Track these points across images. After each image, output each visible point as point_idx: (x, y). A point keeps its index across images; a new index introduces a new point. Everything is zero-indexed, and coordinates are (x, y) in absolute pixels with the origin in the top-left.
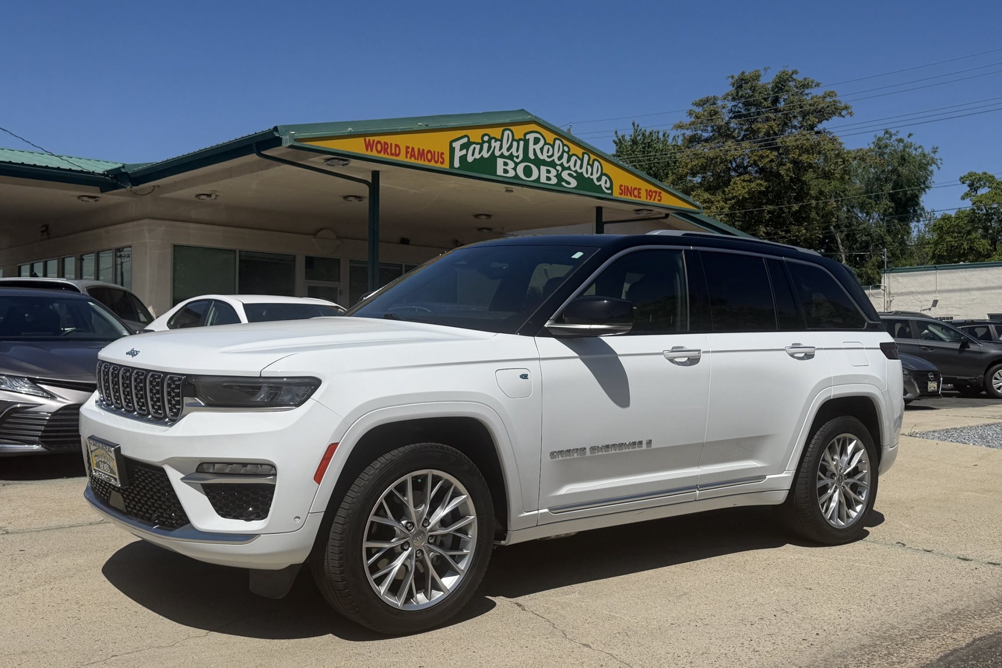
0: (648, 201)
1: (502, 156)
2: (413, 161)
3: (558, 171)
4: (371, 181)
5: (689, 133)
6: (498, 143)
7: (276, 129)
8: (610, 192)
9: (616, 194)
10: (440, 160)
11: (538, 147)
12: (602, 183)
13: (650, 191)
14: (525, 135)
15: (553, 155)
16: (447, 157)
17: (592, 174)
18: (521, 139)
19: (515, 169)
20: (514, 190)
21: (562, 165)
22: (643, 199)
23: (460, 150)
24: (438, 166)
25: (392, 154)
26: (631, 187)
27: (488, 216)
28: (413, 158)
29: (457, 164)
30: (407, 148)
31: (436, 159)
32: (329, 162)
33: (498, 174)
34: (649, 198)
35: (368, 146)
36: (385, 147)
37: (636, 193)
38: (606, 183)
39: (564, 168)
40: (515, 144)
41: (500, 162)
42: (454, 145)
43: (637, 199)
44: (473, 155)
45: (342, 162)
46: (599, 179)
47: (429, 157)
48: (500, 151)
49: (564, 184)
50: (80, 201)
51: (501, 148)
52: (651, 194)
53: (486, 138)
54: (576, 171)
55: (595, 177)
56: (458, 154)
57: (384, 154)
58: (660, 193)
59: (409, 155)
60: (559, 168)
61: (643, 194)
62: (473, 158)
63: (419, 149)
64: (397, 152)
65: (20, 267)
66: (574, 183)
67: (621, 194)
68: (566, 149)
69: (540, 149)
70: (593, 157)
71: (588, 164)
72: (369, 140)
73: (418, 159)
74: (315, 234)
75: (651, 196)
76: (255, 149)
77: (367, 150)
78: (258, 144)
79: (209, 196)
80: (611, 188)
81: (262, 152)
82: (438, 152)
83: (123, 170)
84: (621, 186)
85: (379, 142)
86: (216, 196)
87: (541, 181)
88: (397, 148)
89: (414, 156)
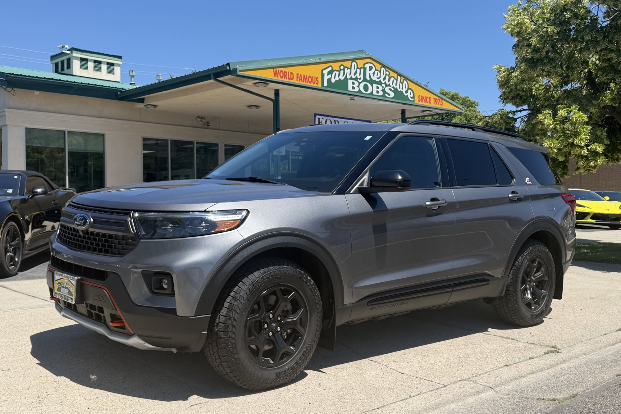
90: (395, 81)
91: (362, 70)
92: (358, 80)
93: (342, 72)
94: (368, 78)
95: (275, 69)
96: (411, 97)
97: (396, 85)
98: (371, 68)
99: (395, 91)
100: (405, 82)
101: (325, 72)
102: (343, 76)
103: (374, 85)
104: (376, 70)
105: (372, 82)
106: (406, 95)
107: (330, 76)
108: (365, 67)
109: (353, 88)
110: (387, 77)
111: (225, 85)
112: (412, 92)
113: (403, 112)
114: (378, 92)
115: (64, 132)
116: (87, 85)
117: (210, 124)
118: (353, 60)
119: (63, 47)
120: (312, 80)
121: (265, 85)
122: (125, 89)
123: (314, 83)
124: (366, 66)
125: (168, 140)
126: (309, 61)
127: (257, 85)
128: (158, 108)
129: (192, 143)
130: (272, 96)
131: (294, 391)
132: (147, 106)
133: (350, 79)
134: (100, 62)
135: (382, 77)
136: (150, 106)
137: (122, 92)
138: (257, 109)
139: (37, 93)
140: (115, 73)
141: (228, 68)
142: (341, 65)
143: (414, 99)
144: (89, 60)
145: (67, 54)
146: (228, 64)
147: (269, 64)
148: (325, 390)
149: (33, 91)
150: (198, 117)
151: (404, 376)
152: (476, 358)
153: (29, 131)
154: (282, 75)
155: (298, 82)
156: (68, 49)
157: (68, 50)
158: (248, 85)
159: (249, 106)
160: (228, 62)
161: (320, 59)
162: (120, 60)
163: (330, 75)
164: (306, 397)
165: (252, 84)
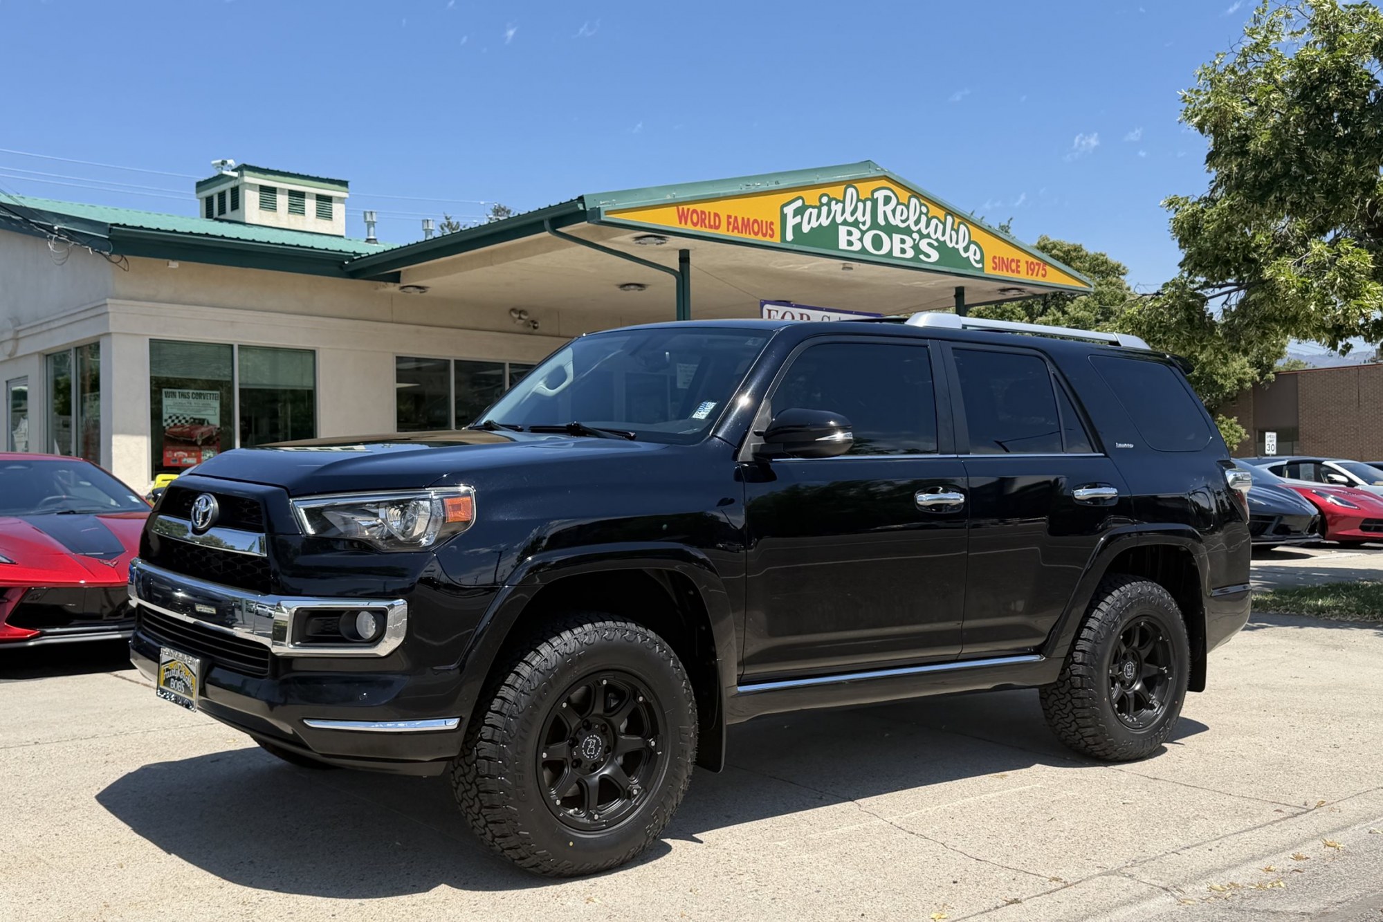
90: (940, 227)
91: (869, 204)
92: (861, 226)
93: (825, 209)
94: (881, 221)
95: (680, 208)
96: (975, 261)
97: (943, 234)
98: (887, 200)
99: (941, 247)
100: (962, 227)
101: (789, 210)
102: (827, 218)
103: (894, 235)
104: (899, 203)
105: (890, 229)
106: (964, 255)
107: (798, 219)
108: (875, 197)
109: (850, 243)
110: (924, 218)
111: (573, 243)
112: (978, 251)
113: (960, 292)
114: (903, 251)
115: (232, 346)
116: (280, 247)
117: (540, 324)
118: (849, 184)
119: (224, 163)
120: (761, 227)
121: (659, 241)
122: (360, 254)
123: (765, 235)
124: (876, 195)
125: (449, 361)
126: (753, 188)
127: (641, 241)
128: (429, 293)
129: (501, 366)
130: (675, 265)
131: (755, 893)
132: (406, 290)
133: (842, 224)
134: (302, 195)
135: (913, 219)
136: (412, 289)
137: (354, 260)
138: (641, 292)
139: (174, 265)
140: (334, 216)
141: (581, 207)
142: (823, 195)
143: (983, 265)
144: (278, 190)
145: (232, 178)
146: (581, 199)
147: (669, 197)
148: (818, 892)
149: (166, 260)
150: (513, 310)
151: (982, 865)
152: (1134, 829)
153: (156, 346)
154: (695, 219)
155: (730, 233)
156: (234, 168)
157: (233, 170)
158: (624, 241)
159: (623, 286)
160: (580, 195)
161: (777, 183)
162: (344, 188)
163: (799, 217)
164: (781, 905)
165: (631, 241)
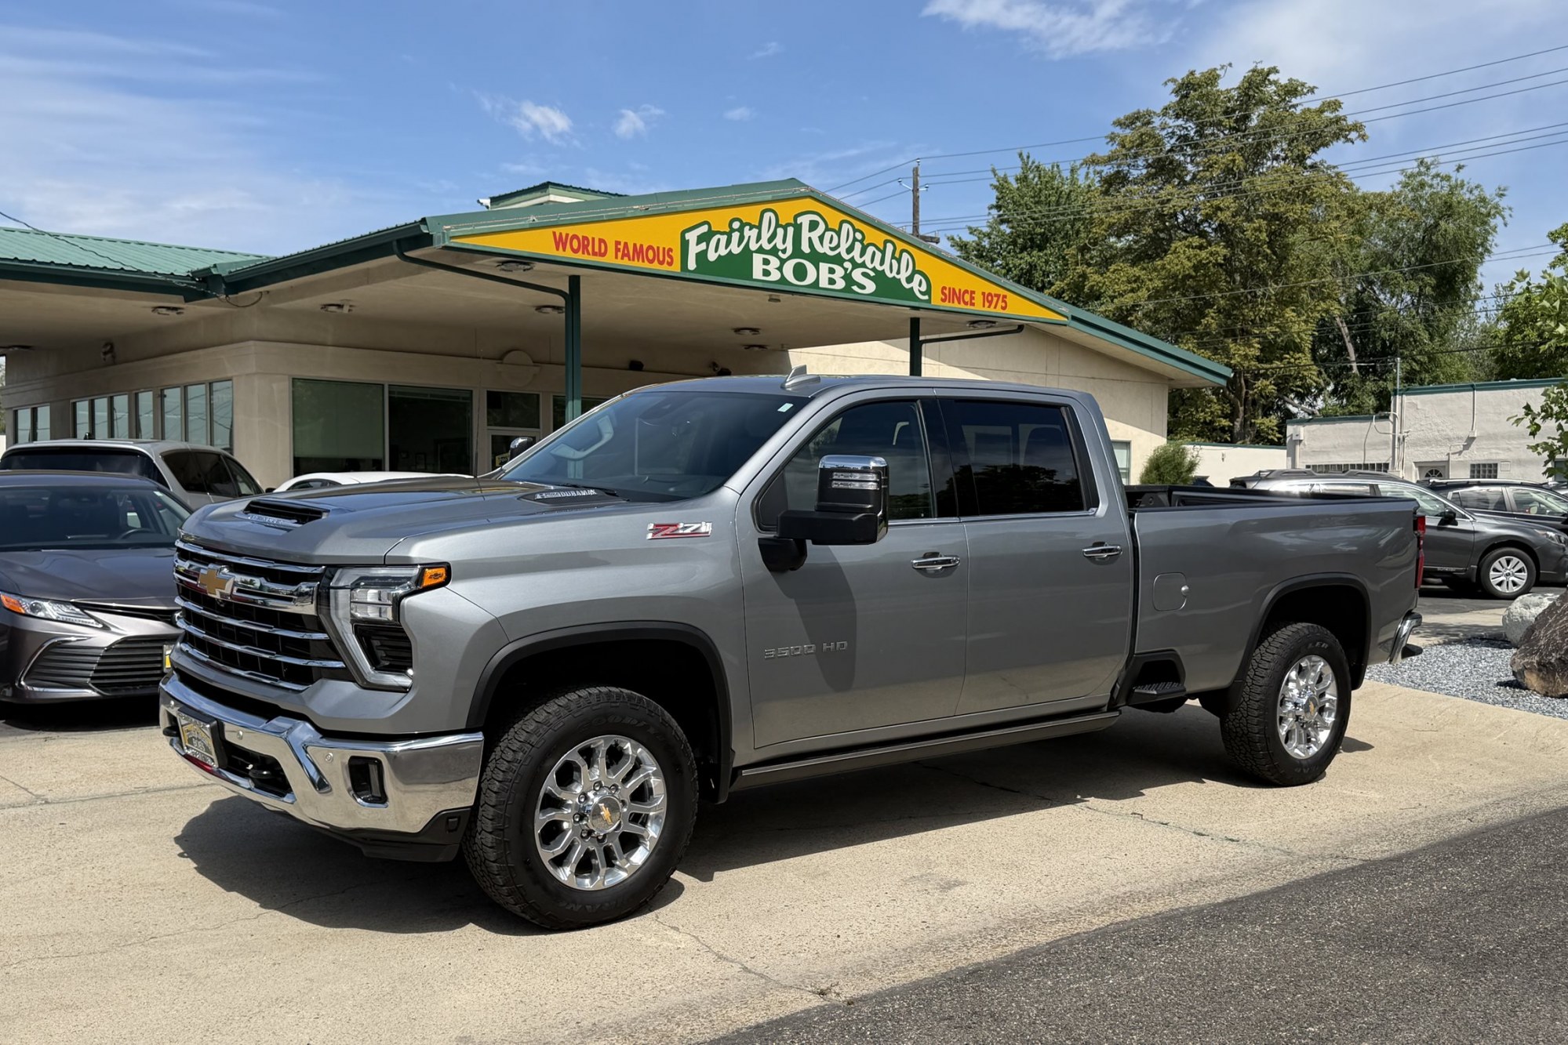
0: (986, 310)
1: (761, 250)
2: (625, 263)
3: (846, 270)
4: (567, 291)
5: (1107, 170)
6: (755, 231)
7: (424, 221)
8: (926, 297)
9: (936, 301)
10: (667, 259)
11: (815, 235)
12: (915, 285)
13: (990, 294)
14: (796, 217)
15: (838, 246)
16: (677, 255)
17: (898, 273)
18: (789, 225)
19: (780, 269)
20: (781, 298)
21: (852, 260)
22: (979, 307)
23: (697, 244)
24: (664, 268)
25: (595, 254)
26: (960, 290)
27: (754, 330)
28: (626, 259)
29: (692, 265)
30: (618, 243)
31: (661, 259)
32: (503, 267)
33: (754, 277)
34: (987, 304)
35: (560, 242)
36: (584, 244)
37: (967, 297)
38: (920, 285)
39: (855, 265)
40: (780, 231)
41: (757, 259)
42: (688, 236)
43: (969, 307)
44: (716, 251)
45: (522, 266)
46: (910, 279)
47: (651, 254)
48: (757, 242)
49: (855, 288)
50: (156, 314)
51: (759, 238)
52: (990, 298)
53: (736, 225)
54: (874, 269)
55: (903, 277)
56: (694, 249)
57: (583, 253)
58: (1005, 297)
59: (620, 254)
60: (848, 265)
61: (978, 299)
62: (717, 255)
63: (635, 245)
64: (603, 250)
65: (74, 404)
66: (871, 287)
67: (943, 300)
68: (859, 236)
69: (819, 237)
70: (900, 245)
71: (893, 257)
72: (561, 234)
73: (633, 260)
74: (500, 358)
75: (990, 303)
76: (395, 248)
77: (558, 249)
78: (398, 241)
79: (340, 306)
80: (928, 292)
81: (406, 254)
82: (664, 249)
83: (214, 272)
84: (944, 288)
85: (575, 237)
86: (351, 306)
87: (820, 286)
88: (603, 245)
89: (628, 255)
